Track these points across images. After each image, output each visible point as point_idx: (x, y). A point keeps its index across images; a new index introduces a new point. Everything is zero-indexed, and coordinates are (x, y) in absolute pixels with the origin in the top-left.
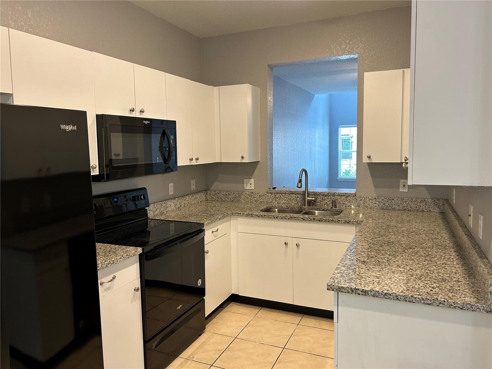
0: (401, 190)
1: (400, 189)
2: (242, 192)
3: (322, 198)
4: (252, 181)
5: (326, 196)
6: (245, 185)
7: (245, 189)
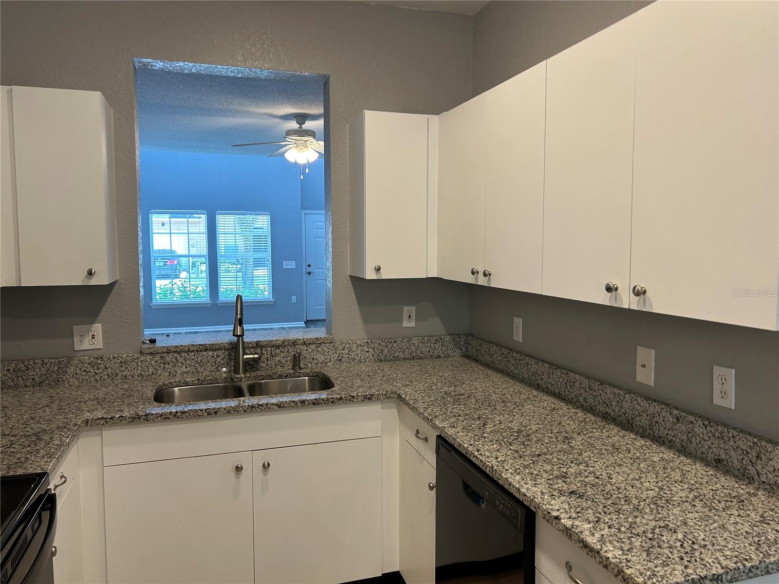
0: (406, 324)
1: (404, 323)
2: (70, 359)
3: (271, 353)
4: (97, 328)
5: (278, 347)
6: (76, 339)
7: (75, 350)
